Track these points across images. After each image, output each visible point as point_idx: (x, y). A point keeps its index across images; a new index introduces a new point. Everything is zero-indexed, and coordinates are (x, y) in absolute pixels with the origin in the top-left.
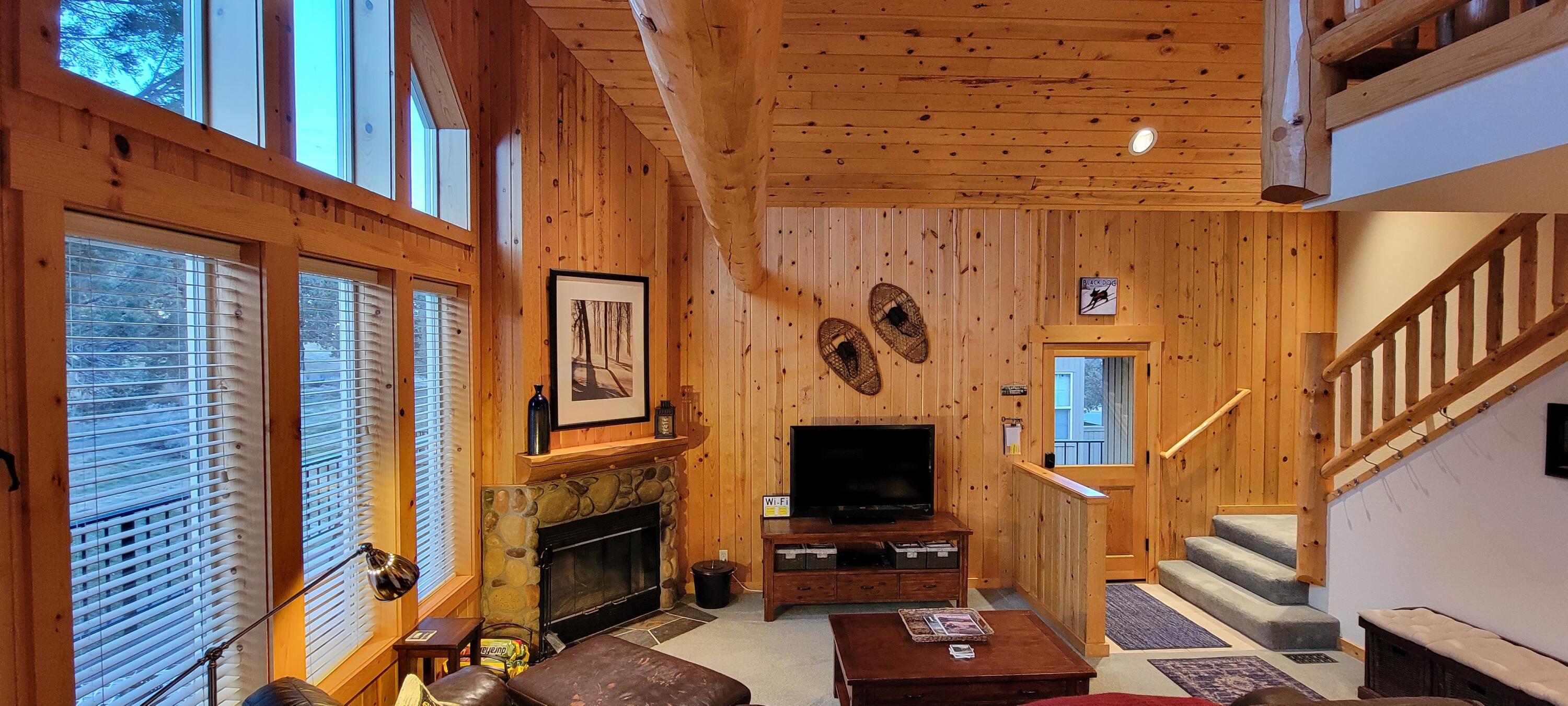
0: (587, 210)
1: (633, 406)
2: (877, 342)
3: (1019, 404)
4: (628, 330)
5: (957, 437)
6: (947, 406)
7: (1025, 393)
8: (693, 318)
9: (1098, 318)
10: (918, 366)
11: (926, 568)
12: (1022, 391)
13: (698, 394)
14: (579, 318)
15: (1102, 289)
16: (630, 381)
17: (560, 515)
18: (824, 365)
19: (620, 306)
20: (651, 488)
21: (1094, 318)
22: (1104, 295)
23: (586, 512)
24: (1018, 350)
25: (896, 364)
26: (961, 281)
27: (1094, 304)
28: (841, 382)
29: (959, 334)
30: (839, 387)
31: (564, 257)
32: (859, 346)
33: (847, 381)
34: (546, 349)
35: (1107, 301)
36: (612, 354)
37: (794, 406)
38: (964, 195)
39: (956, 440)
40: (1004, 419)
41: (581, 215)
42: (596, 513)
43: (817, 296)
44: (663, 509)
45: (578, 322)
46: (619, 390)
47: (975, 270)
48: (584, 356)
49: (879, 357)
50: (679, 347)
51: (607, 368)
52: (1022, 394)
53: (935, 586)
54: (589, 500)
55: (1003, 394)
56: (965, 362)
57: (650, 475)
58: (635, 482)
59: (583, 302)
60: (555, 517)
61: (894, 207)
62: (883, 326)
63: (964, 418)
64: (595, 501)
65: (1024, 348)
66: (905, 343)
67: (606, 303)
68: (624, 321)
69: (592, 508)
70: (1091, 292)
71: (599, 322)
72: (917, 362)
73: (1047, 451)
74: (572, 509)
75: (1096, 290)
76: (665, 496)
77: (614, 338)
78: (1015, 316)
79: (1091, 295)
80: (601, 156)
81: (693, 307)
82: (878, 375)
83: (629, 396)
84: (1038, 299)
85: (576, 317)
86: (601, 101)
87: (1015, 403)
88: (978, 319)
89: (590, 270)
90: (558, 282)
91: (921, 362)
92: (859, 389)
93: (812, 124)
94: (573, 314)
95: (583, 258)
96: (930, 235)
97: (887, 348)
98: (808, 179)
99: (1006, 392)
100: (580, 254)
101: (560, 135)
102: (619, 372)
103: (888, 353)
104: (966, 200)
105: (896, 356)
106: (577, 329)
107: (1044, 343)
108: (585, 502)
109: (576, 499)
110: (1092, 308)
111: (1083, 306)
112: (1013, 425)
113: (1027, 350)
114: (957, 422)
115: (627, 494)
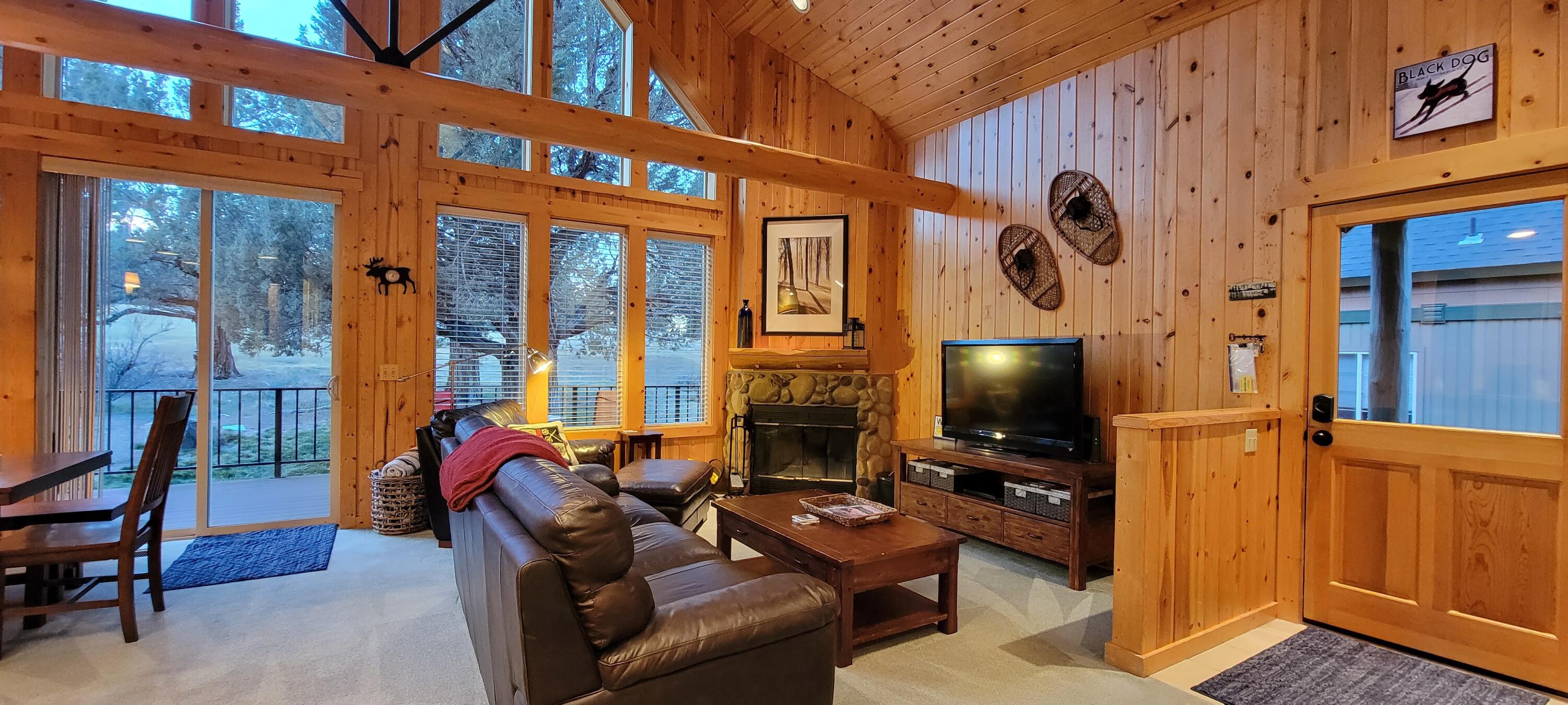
1: (833, 323)
2: (1059, 246)
3: (1262, 313)
4: (828, 259)
5: (1159, 364)
6: (1144, 321)
7: (1272, 294)
8: (906, 246)
9: (1444, 136)
10: (1107, 269)
11: (1035, 514)
12: (1266, 291)
13: (908, 317)
14: (785, 251)
15: (1448, 78)
16: (828, 301)
17: (764, 398)
18: (1006, 281)
19: (819, 241)
20: (845, 393)
21: (1436, 139)
22: (1459, 87)
23: (785, 400)
24: (1261, 225)
25: (1080, 269)
26: (1165, 141)
27: (1430, 111)
28: (1021, 298)
29: (1163, 216)
30: (1019, 302)
31: (775, 207)
32: (1037, 251)
33: (1027, 296)
34: (760, 275)
35: (1466, 96)
36: (812, 279)
37: (978, 326)
38: (1159, 19)
39: (1156, 368)
40: (1233, 338)
42: (794, 403)
43: (1000, 203)
44: (859, 414)
45: (784, 255)
46: (818, 308)
47: (1188, 118)
48: (788, 280)
49: (1061, 264)
50: (897, 274)
51: (807, 290)
52: (1265, 296)
53: (1040, 538)
54: (787, 391)
55: (1232, 299)
56: (1172, 256)
57: (847, 382)
58: (830, 385)
59: (788, 240)
60: (760, 398)
61: (1079, 72)
62: (1064, 225)
63: (1169, 336)
64: (793, 392)
65: (1273, 220)
66: (1088, 241)
67: (807, 238)
68: (824, 252)
69: (788, 397)
70: (1421, 89)
71: (801, 253)
72: (1106, 264)
73: (1315, 391)
74: (773, 395)
75: (1434, 83)
76: (861, 404)
77: (814, 265)
78: (1256, 174)
79: (1421, 97)
80: (808, 124)
81: (907, 237)
82: (1058, 285)
83: (827, 313)
84: (1301, 135)
85: (782, 251)
86: (809, 81)
87: (1256, 310)
88: (1193, 190)
89: (796, 214)
90: (768, 226)
91: (1110, 263)
92: (1036, 303)
93: (945, 23)
94: (780, 249)
95: (790, 206)
96: (1124, 94)
97: (1071, 250)
98: (975, 79)
99: (1236, 295)
100: (788, 204)
101: (775, 118)
102: (819, 294)
103: (1071, 256)
104: (1163, 26)
105: (1081, 259)
106: (783, 260)
107: (1311, 207)
108: (785, 392)
109: (777, 388)
110: (1425, 119)
111: (1399, 122)
112: (1243, 346)
113: (1277, 225)
114: (1157, 342)
115: (821, 393)
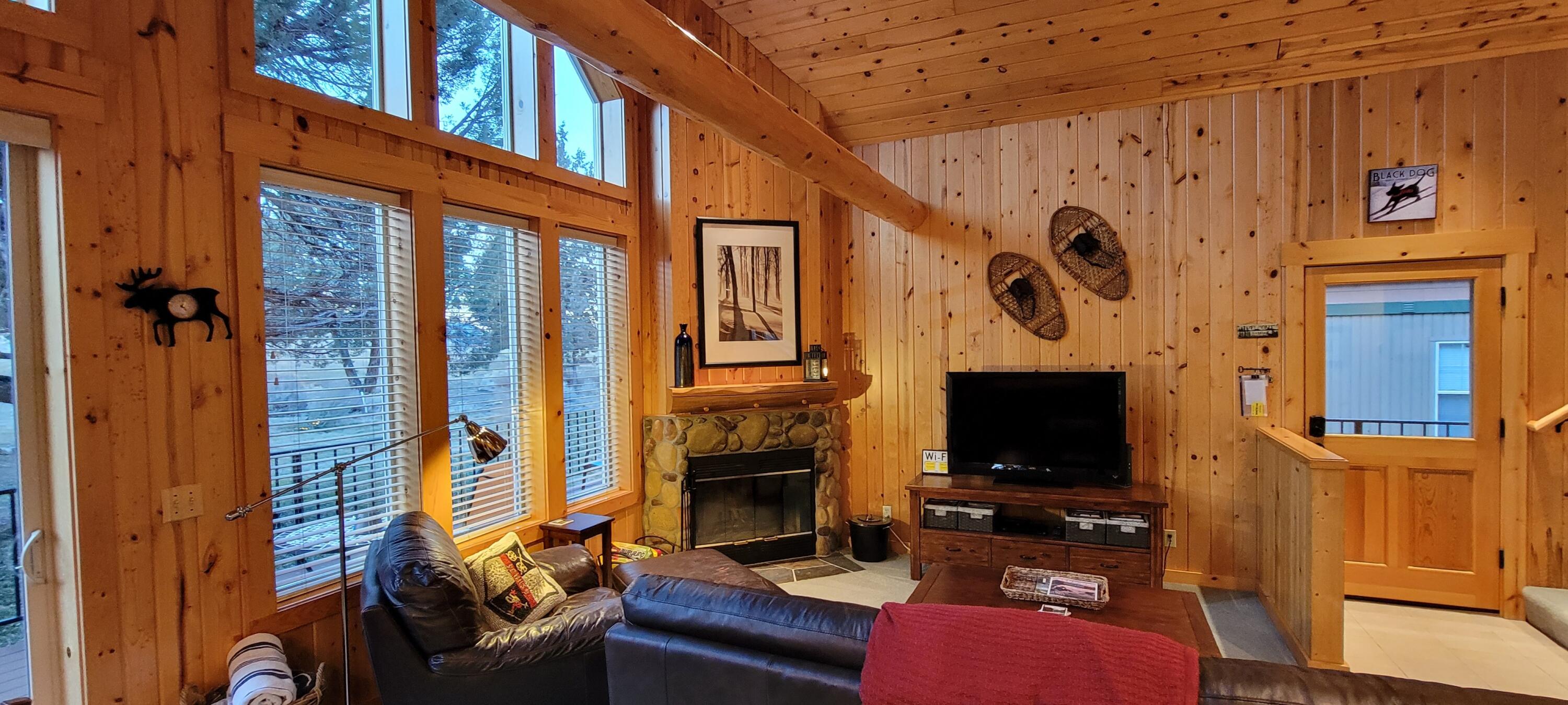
0: (733, 160)
1: (785, 349)
2: (1060, 277)
3: (1266, 350)
4: (777, 274)
5: (1172, 392)
6: (1156, 353)
7: (1275, 335)
8: (854, 263)
9: (1402, 226)
10: (1115, 304)
11: (1106, 544)
12: (1270, 332)
13: (860, 341)
14: (726, 263)
15: (1408, 183)
16: (780, 325)
17: (709, 447)
18: (996, 307)
19: (767, 250)
20: (803, 432)
21: (1395, 226)
22: (1413, 192)
23: (733, 448)
24: (1263, 278)
25: (1086, 302)
26: (1174, 194)
27: (1394, 206)
28: (1017, 326)
29: (1173, 261)
30: (1014, 331)
31: (710, 206)
32: (1036, 282)
33: (1024, 325)
34: (694, 292)
35: (1419, 199)
36: (760, 297)
37: (962, 353)
38: (1175, 83)
39: (1169, 396)
40: (1241, 369)
41: (727, 165)
42: (744, 450)
43: (987, 228)
44: (818, 455)
45: (725, 267)
46: (767, 333)
47: (1196, 177)
48: (731, 299)
49: (1063, 295)
50: (841, 293)
51: (754, 311)
52: (1270, 336)
53: (1116, 567)
54: (736, 437)
55: (1240, 337)
56: (1182, 297)
57: (803, 419)
58: (786, 425)
59: (729, 248)
60: (703, 448)
61: (1081, 113)
62: (1067, 258)
63: (1182, 367)
64: (743, 437)
65: (1274, 274)
66: (1096, 276)
67: (753, 248)
68: (773, 265)
69: (739, 444)
70: (1388, 188)
71: (746, 266)
72: (1113, 299)
73: (1311, 413)
74: (720, 443)
75: (1398, 185)
76: (819, 443)
77: (762, 282)
78: (1258, 234)
79: (1388, 194)
81: (854, 251)
82: (1061, 315)
83: (777, 339)
84: (1296, 208)
85: (722, 262)
86: (746, 53)
87: (1260, 348)
88: (1202, 241)
89: (737, 217)
90: (704, 230)
91: (1119, 298)
92: (1037, 333)
93: (960, 32)
94: (719, 259)
95: (729, 206)
96: (1130, 143)
97: (1074, 283)
98: (968, 97)
99: (1244, 334)
100: (726, 202)
102: (769, 316)
103: (1075, 289)
104: (1179, 90)
105: (1085, 293)
106: (724, 273)
107: (1306, 267)
108: (733, 438)
109: (723, 434)
110: (1391, 211)
111: (1373, 210)
112: (1255, 377)
113: (1277, 278)
114: (1170, 372)
115: (776, 435)
